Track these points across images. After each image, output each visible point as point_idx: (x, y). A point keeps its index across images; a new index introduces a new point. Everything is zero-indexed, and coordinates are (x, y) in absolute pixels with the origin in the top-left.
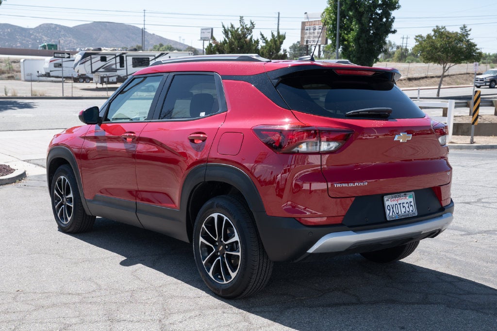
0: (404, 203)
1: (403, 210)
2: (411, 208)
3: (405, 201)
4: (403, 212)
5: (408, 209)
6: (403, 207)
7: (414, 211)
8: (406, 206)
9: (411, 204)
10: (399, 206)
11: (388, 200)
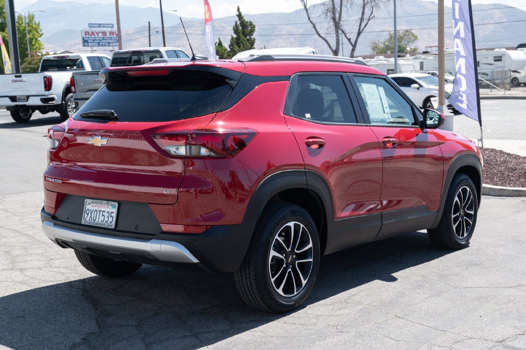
0: (105, 212)
1: (101, 218)
2: (111, 219)
3: (106, 209)
4: (100, 221)
5: (106, 219)
6: (103, 215)
7: (113, 223)
8: (106, 215)
9: (112, 214)
10: (98, 212)
11: (89, 204)
